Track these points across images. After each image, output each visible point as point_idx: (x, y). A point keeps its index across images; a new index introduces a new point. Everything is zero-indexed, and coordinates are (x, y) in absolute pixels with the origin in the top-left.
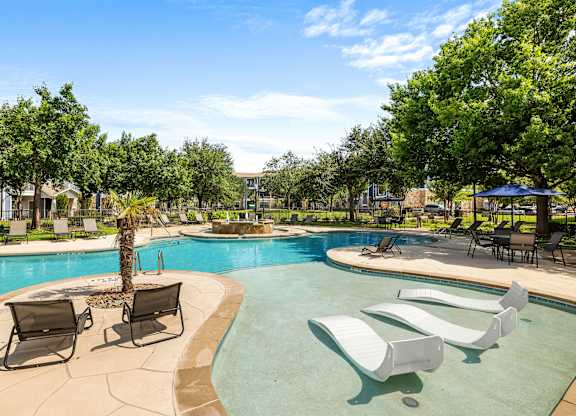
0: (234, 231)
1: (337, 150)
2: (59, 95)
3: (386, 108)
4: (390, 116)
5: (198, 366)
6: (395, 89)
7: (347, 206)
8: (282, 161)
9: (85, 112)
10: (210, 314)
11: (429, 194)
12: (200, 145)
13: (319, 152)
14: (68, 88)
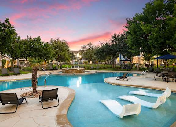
0: (70, 72)
1: (108, 42)
2: (4, 22)
3: (125, 27)
4: (127, 30)
5: (62, 114)
6: (129, 20)
7: (112, 63)
8: (87, 46)
9: (14, 28)
10: (65, 99)
11: (142, 58)
12: (57, 40)
13: (101, 43)
14: (8, 19)
